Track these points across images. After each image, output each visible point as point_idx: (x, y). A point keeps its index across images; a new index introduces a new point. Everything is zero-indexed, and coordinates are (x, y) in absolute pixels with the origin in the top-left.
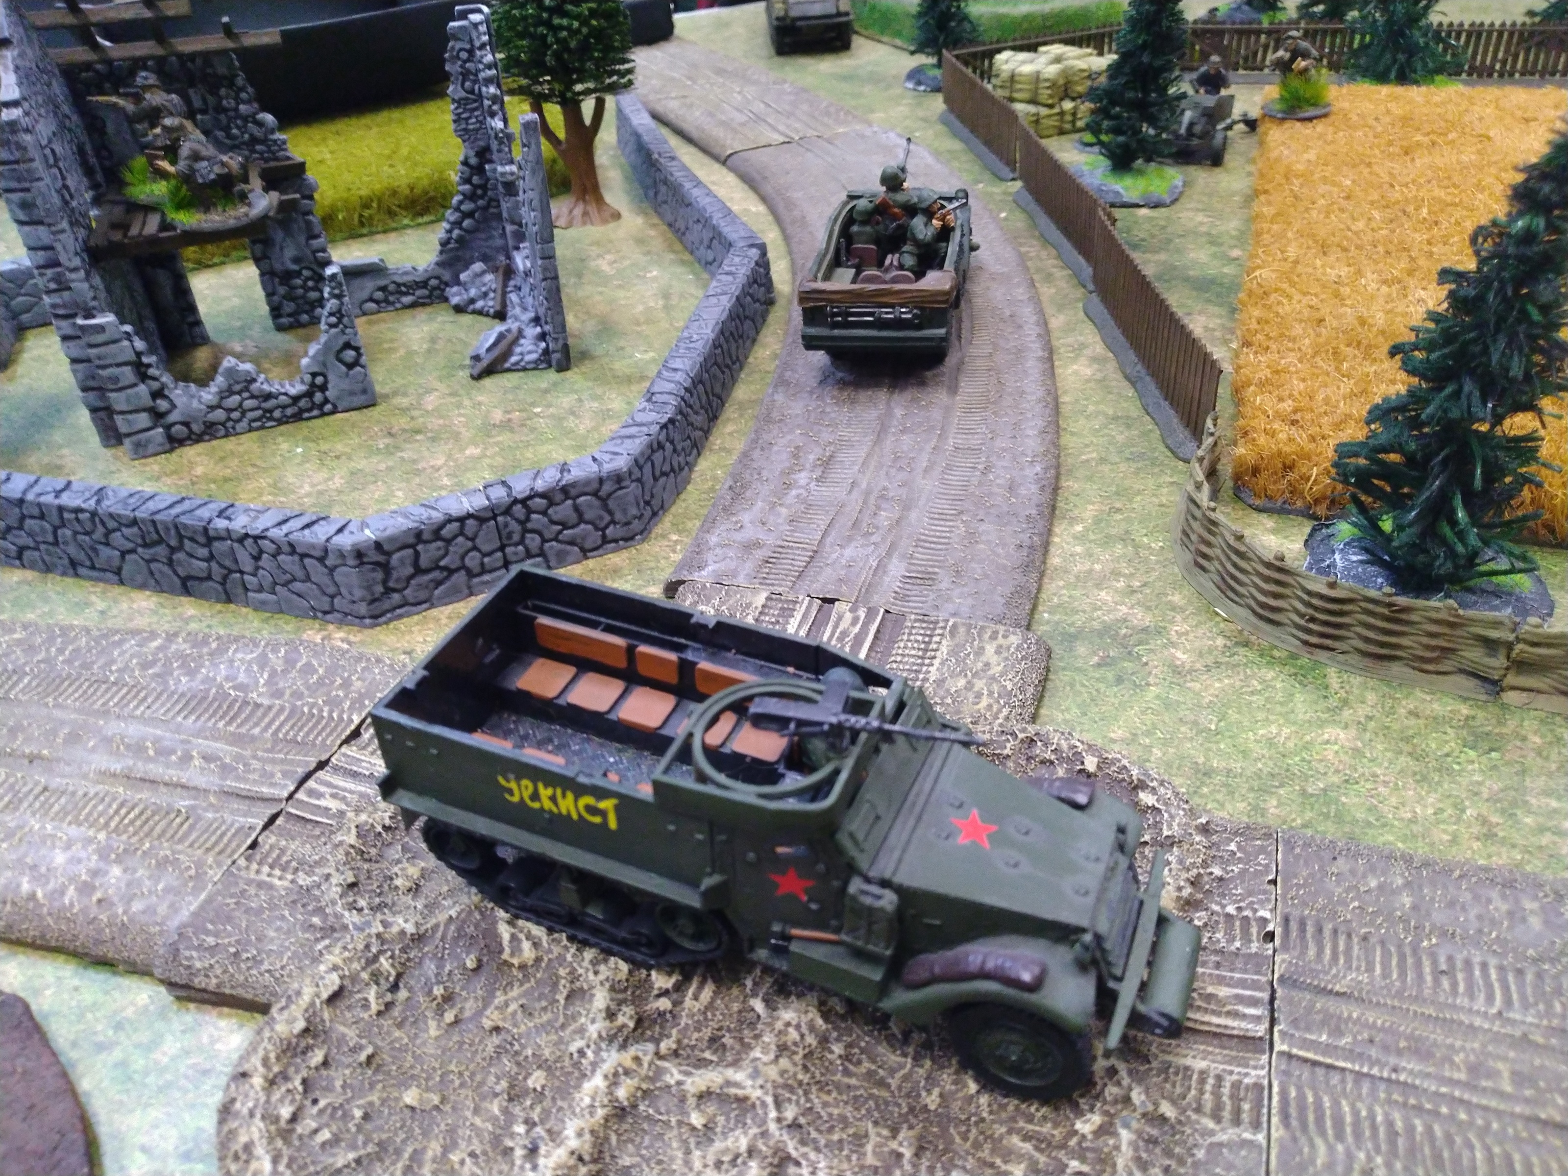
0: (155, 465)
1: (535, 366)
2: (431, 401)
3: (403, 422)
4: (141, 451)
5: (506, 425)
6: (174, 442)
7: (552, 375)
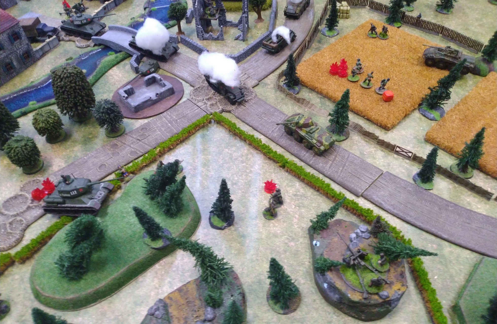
0: (201, 41)
1: (241, 40)
2: (229, 42)
3: (225, 44)
4: (200, 40)
5: (234, 47)
6: (203, 40)
7: (242, 42)
